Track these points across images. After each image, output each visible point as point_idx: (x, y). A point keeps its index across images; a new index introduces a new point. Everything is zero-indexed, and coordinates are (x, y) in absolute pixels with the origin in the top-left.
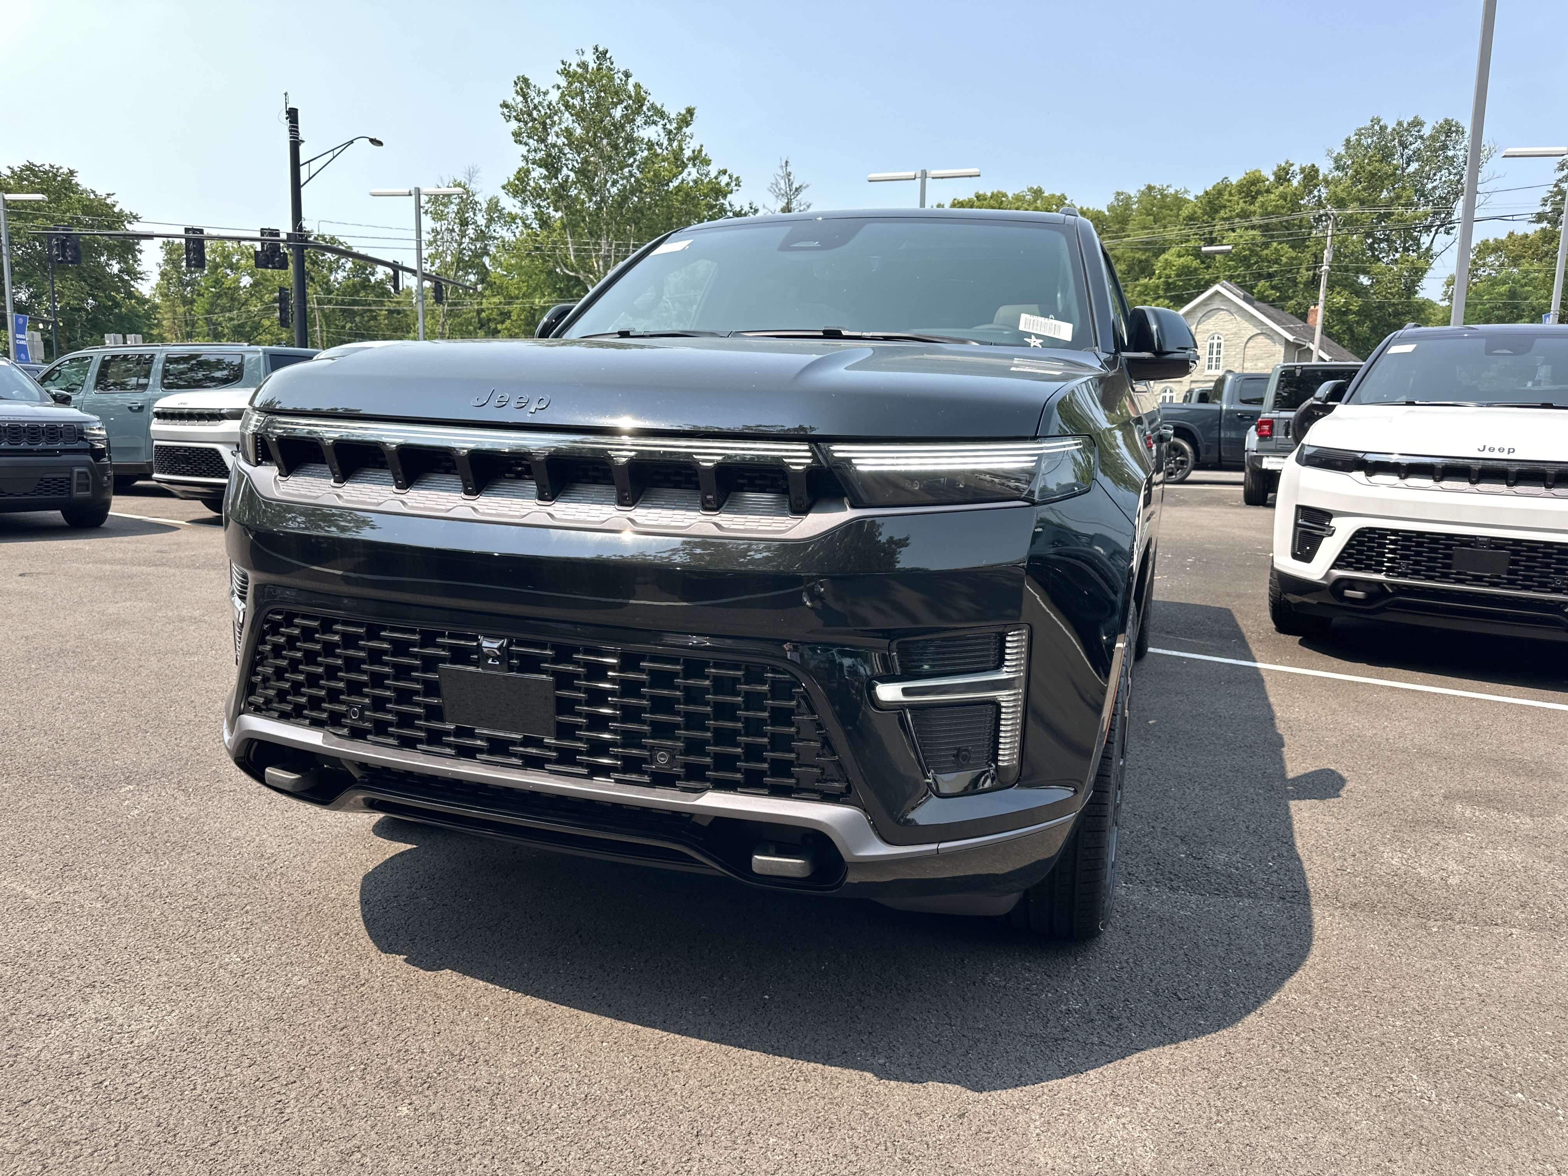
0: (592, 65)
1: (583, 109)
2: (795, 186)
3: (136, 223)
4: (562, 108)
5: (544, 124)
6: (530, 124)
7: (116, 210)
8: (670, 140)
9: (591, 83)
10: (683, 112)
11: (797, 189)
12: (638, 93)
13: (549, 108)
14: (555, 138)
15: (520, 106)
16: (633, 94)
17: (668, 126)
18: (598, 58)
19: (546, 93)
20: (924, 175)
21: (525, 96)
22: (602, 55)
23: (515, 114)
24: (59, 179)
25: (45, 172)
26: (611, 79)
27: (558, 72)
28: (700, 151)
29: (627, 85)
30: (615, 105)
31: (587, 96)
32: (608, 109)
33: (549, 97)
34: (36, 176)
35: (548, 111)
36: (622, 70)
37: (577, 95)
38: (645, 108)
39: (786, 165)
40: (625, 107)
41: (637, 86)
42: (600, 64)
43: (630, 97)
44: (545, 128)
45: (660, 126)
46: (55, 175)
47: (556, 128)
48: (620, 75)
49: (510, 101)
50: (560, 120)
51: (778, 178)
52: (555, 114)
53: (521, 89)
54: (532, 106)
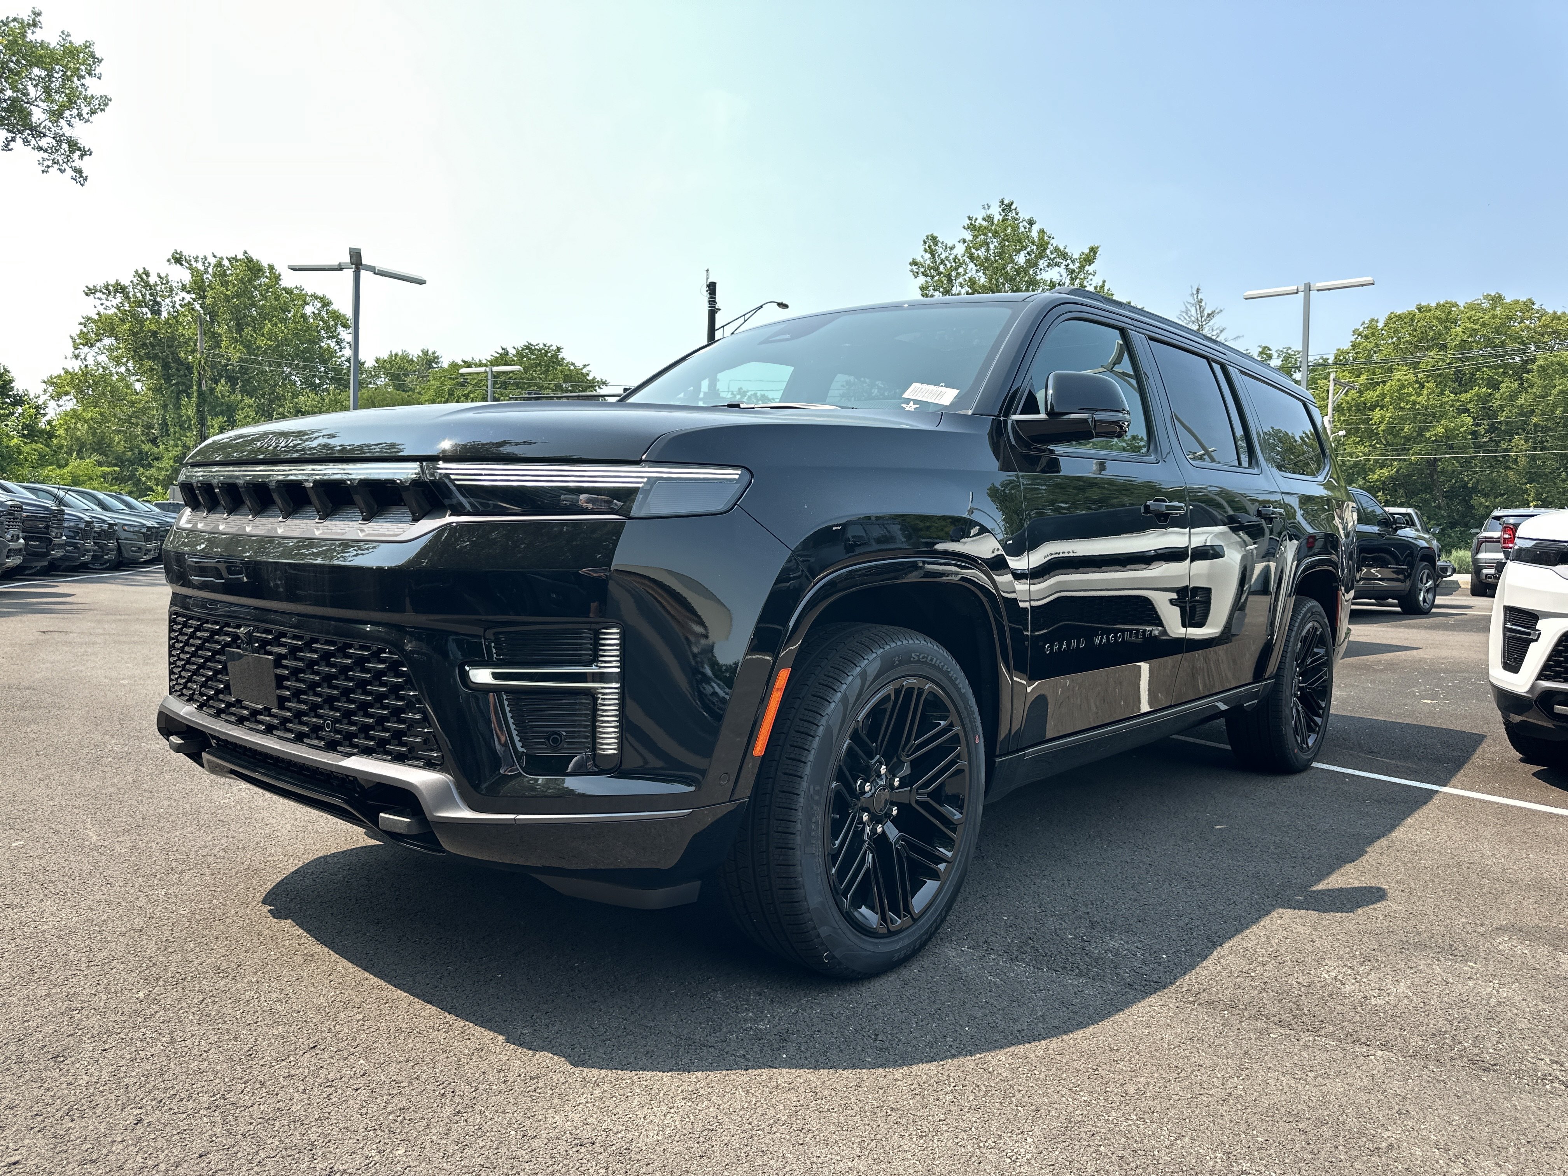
0: (997, 218)
1: (987, 259)
2: (1206, 313)
3: (604, 387)
4: (967, 260)
5: (949, 277)
6: (937, 278)
7: (589, 378)
8: (1072, 279)
9: (996, 234)
10: (1087, 251)
11: (1209, 315)
12: (1041, 239)
13: (954, 261)
14: (959, 288)
15: (928, 262)
16: (1036, 239)
17: (1071, 266)
18: (1003, 210)
19: (952, 248)
20: (1308, 288)
21: (932, 253)
22: (1007, 207)
23: (922, 270)
24: (549, 355)
25: (540, 350)
26: (1015, 228)
27: (964, 227)
28: (1103, 287)
29: (1030, 231)
30: (1019, 251)
31: (992, 246)
32: (1011, 256)
33: (955, 252)
34: (532, 354)
35: (954, 264)
36: (1026, 218)
37: (981, 246)
38: (1048, 252)
39: (1198, 292)
40: (1028, 253)
41: (1042, 232)
42: (1006, 215)
43: (1033, 243)
44: (950, 280)
45: (1063, 266)
46: (547, 352)
47: (961, 280)
48: (1025, 223)
49: (919, 259)
50: (965, 271)
51: (1188, 306)
52: (960, 266)
53: (930, 247)
54: (938, 261)
